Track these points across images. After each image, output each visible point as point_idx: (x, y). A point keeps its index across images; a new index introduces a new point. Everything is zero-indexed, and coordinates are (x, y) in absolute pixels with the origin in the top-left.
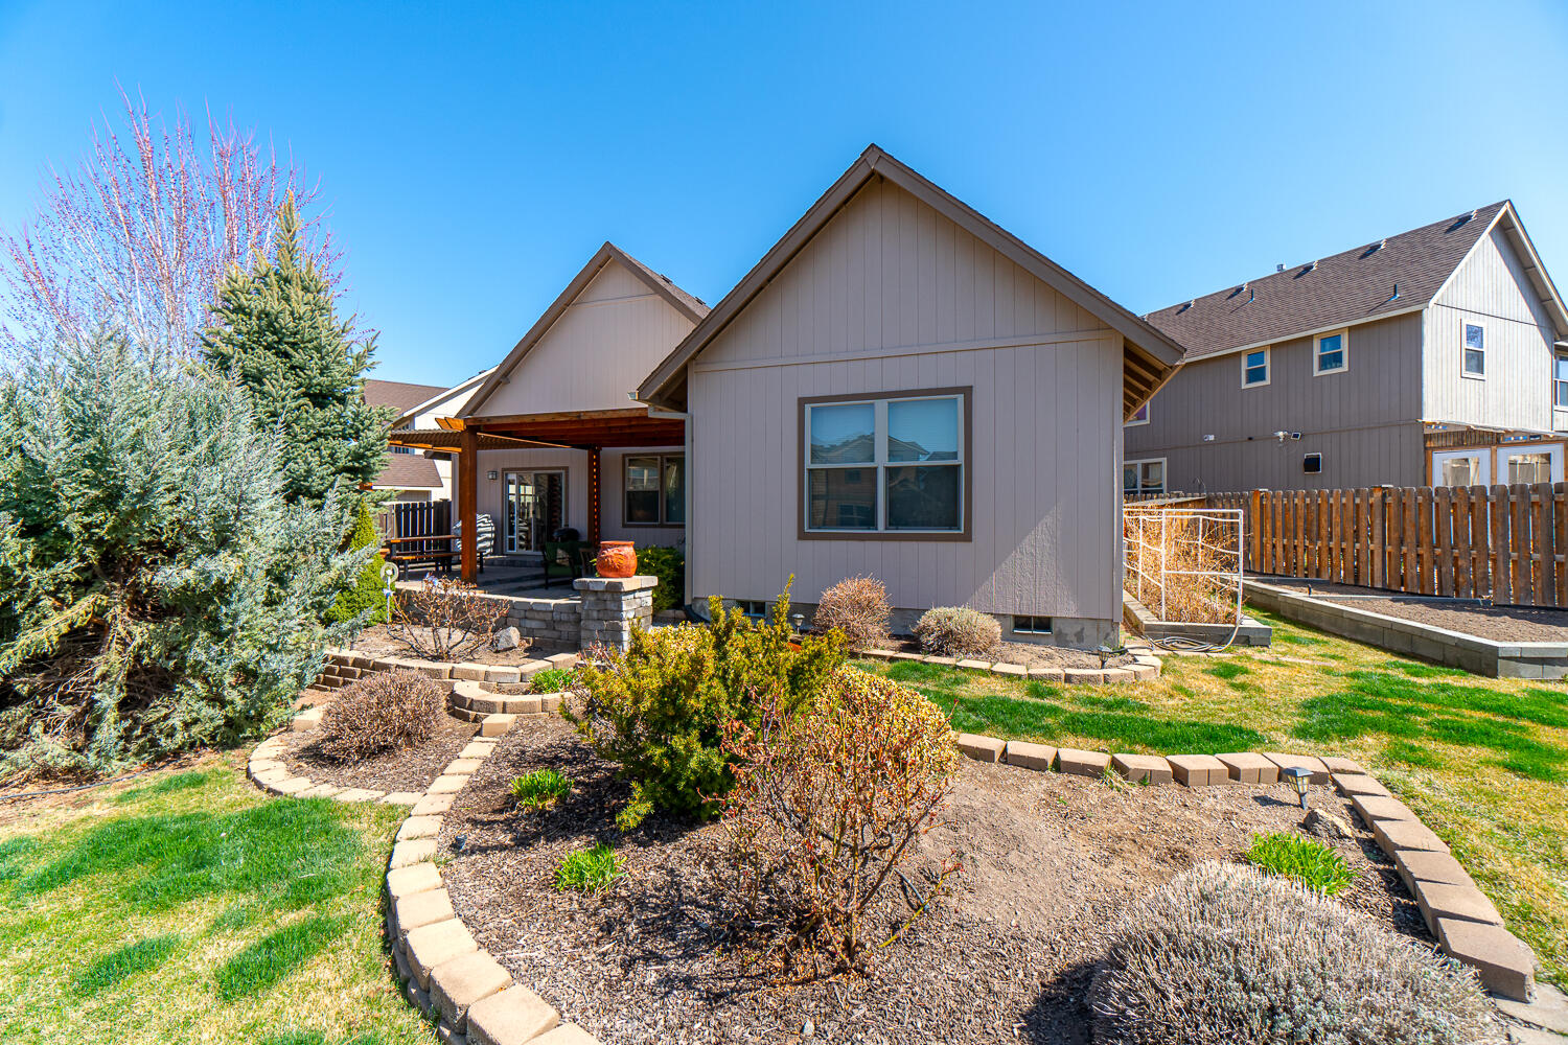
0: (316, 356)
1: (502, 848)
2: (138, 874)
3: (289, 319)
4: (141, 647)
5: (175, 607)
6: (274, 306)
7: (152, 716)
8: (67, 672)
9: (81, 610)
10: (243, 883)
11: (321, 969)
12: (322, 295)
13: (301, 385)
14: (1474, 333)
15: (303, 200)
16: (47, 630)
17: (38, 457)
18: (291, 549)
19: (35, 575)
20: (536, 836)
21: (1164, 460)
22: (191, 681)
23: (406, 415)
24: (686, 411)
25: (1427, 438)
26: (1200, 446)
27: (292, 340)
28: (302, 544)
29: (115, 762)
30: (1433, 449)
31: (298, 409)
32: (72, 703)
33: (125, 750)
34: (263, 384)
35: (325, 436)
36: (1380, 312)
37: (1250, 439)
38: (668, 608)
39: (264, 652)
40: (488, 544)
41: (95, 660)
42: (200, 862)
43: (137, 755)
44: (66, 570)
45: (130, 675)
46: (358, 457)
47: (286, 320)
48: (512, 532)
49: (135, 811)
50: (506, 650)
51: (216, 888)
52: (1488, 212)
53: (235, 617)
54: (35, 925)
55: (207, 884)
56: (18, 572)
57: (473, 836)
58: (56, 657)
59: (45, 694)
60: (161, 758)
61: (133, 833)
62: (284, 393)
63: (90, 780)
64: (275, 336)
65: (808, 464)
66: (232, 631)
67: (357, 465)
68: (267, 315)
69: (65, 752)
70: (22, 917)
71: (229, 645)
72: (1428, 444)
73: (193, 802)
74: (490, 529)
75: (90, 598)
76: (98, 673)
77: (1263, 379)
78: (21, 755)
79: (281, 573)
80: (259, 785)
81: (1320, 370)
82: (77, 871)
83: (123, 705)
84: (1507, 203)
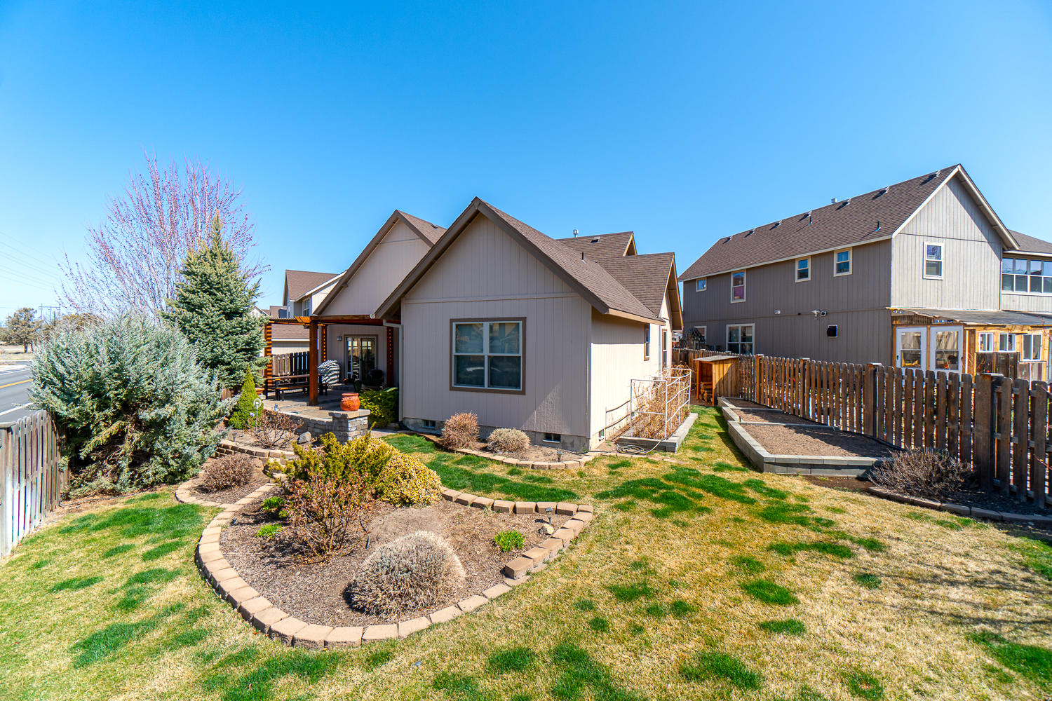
0: (228, 294)
1: (249, 524)
2: (127, 527)
3: (215, 277)
4: (137, 442)
5: (151, 425)
6: (209, 270)
7: (142, 470)
8: (111, 451)
9: (114, 428)
10: (158, 531)
11: (174, 555)
12: (232, 261)
13: (221, 309)
14: (934, 251)
15: (234, 196)
16: (102, 437)
17: (98, 371)
18: (197, 401)
19: (97, 414)
20: (262, 521)
21: (753, 325)
22: (156, 457)
23: (307, 294)
24: (400, 323)
25: (894, 318)
26: (773, 317)
27: (217, 286)
28: (202, 399)
29: (127, 488)
30: (897, 325)
31: (219, 321)
32: (112, 464)
33: (131, 484)
34: (202, 310)
35: (232, 333)
36: (867, 239)
37: (799, 314)
38: (392, 422)
39: (185, 445)
40: (336, 377)
41: (120, 446)
42: (147, 523)
43: (137, 485)
44: (109, 412)
45: (134, 452)
46: (248, 344)
47: (214, 278)
48: (349, 371)
49: (131, 506)
50: (303, 443)
51: (150, 532)
52: (946, 172)
53: (173, 430)
54: (94, 540)
55: (148, 530)
56: (91, 413)
57: (240, 519)
58: (106, 445)
59: (102, 460)
60: (146, 487)
61: (128, 514)
62: (212, 314)
63: (118, 495)
64: (209, 286)
65: (454, 353)
66: (172, 436)
67: (248, 347)
68: (205, 275)
69: (109, 484)
70: (90, 537)
71: (170, 442)
72: (894, 323)
73: (152, 504)
74: (337, 369)
75: (118, 423)
76: (121, 453)
77: (807, 276)
78: (94, 484)
79: (194, 411)
80: (177, 499)
81: (838, 272)
82: (108, 525)
83: (130, 466)
84: (959, 166)
